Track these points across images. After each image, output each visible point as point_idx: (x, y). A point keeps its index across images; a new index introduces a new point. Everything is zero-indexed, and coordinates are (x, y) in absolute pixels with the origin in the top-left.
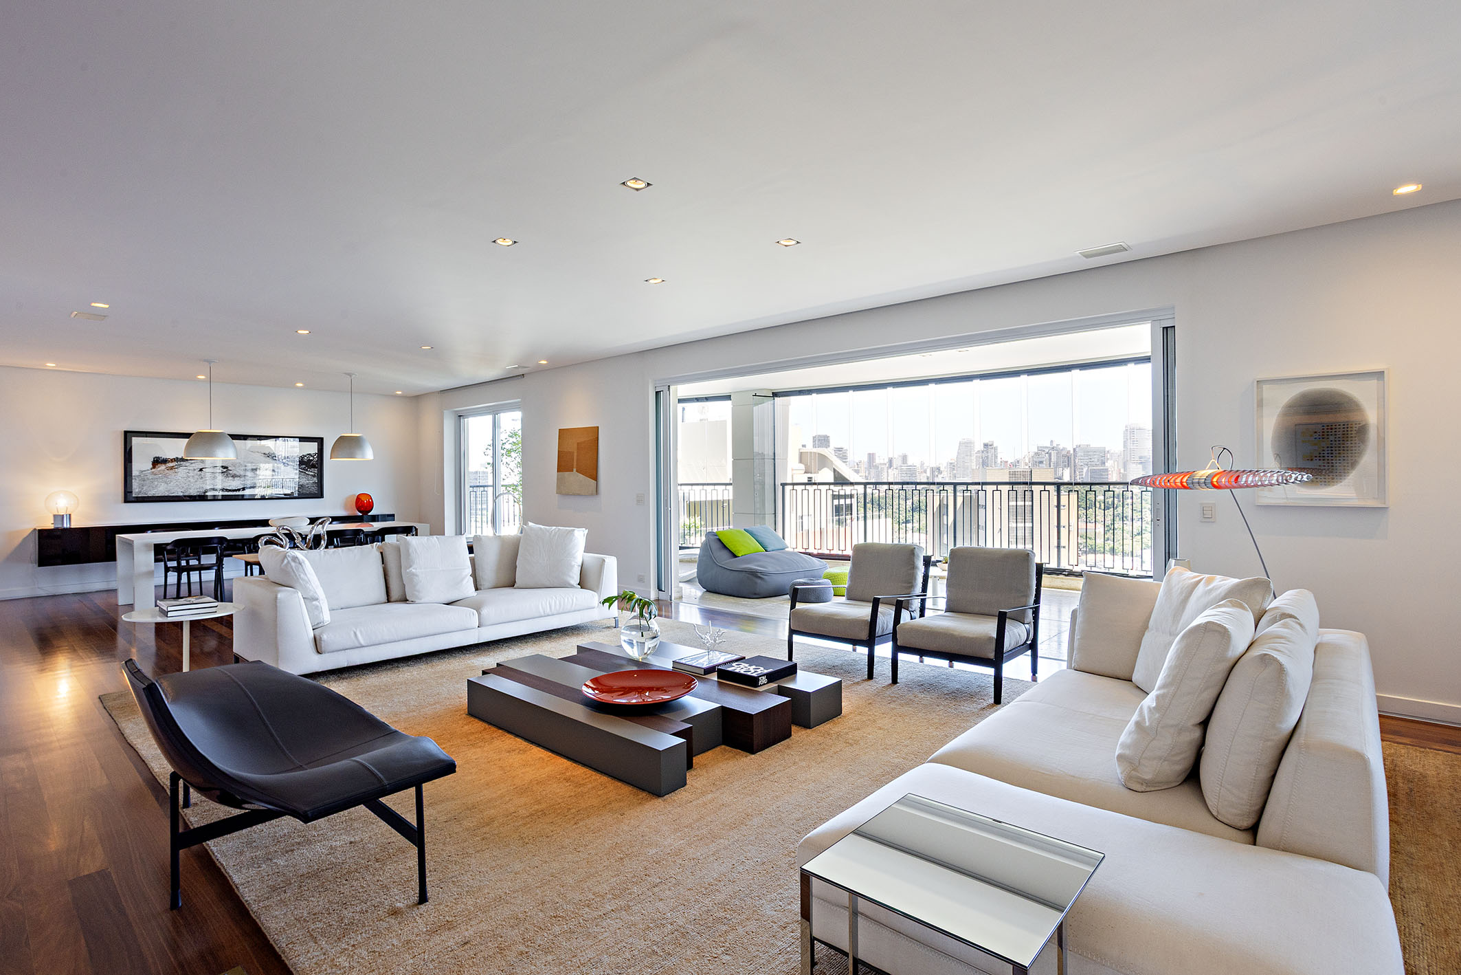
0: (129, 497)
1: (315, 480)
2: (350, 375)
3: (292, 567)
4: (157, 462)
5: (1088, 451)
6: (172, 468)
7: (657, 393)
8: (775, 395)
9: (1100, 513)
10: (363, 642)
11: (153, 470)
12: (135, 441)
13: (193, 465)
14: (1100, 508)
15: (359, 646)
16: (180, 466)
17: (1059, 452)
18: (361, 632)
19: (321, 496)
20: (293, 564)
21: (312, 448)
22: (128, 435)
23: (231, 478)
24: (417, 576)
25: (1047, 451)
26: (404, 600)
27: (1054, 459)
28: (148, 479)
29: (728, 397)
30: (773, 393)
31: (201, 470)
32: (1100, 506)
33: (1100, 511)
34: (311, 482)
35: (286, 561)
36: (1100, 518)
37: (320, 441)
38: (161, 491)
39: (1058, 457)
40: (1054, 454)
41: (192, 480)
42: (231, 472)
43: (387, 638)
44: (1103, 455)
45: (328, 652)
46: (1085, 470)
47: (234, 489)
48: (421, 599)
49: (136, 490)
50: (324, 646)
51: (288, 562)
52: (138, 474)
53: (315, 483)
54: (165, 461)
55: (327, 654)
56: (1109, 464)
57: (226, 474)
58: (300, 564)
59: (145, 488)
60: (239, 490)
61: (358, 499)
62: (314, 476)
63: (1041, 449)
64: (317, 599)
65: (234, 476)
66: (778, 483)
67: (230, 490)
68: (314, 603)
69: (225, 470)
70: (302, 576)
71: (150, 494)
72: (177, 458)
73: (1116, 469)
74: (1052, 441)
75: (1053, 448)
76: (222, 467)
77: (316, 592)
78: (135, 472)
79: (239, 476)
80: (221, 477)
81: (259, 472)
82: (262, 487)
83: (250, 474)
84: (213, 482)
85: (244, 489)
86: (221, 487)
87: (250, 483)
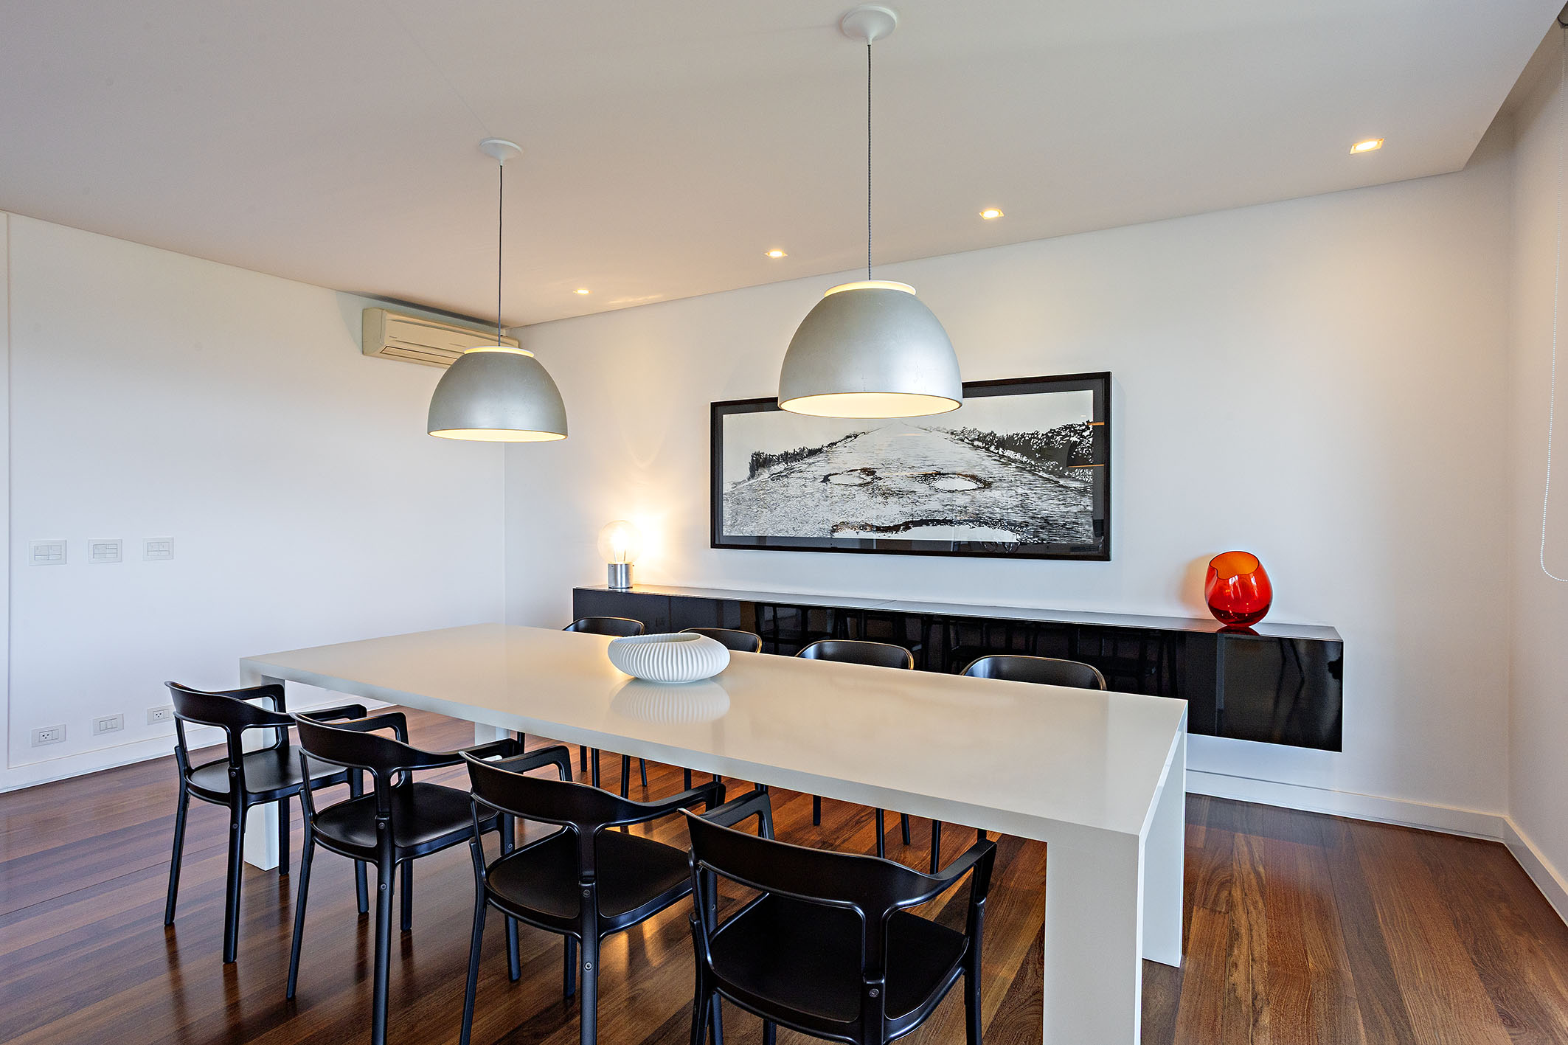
0: (717, 539)
1: (1087, 502)
4: (760, 462)
6: (778, 476)
11: (752, 481)
12: (727, 421)
13: (813, 468)
16: (791, 471)
22: (718, 410)
23: (880, 499)
31: (826, 479)
34: (1075, 509)
37: (1101, 385)
42: (880, 483)
47: (887, 524)
54: (768, 462)
57: (870, 486)
60: (896, 528)
61: (1217, 567)
62: (1082, 492)
65: (887, 494)
69: (869, 479)
72: (786, 453)
76: (864, 470)
78: (727, 488)
79: (899, 494)
80: (862, 496)
81: (941, 484)
82: (945, 522)
83: (921, 488)
84: (849, 507)
85: (907, 526)
86: (861, 519)
87: (920, 511)
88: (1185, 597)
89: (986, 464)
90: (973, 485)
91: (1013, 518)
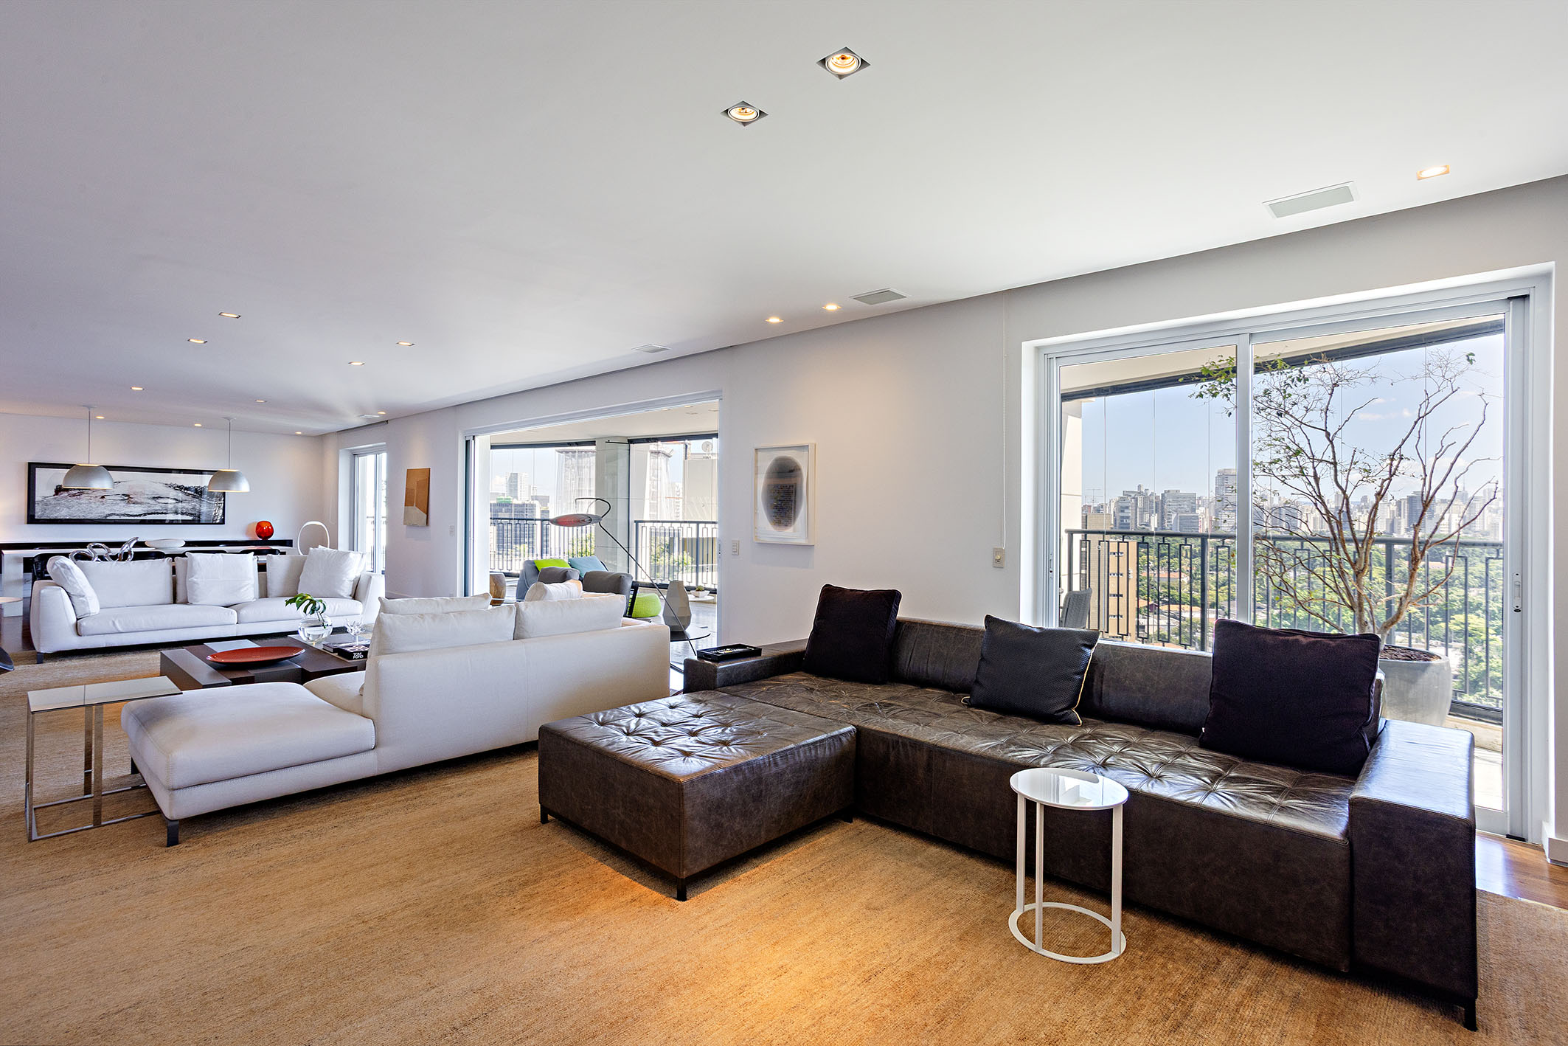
0: (32, 519)
2: (229, 419)
3: (61, 572)
4: (60, 490)
5: (1177, 497)
6: (74, 495)
7: (467, 442)
8: (631, 441)
9: (1185, 562)
10: (121, 629)
11: (55, 497)
12: (38, 471)
14: (1186, 557)
15: (116, 631)
17: (1146, 498)
18: (119, 621)
19: (222, 522)
20: (62, 569)
22: (32, 467)
23: (132, 505)
24: (197, 584)
25: (1133, 496)
26: (186, 602)
27: (1140, 504)
28: (50, 504)
29: (593, 443)
30: (628, 440)
31: (103, 497)
32: (1187, 554)
33: (1186, 559)
34: (213, 510)
35: (55, 567)
36: (1185, 567)
38: (63, 514)
39: (1144, 503)
40: (1140, 499)
41: (93, 506)
42: (132, 499)
43: (144, 627)
44: (1193, 501)
45: (88, 635)
46: (1173, 517)
47: (135, 514)
48: (197, 602)
49: (39, 514)
50: (82, 630)
51: (58, 568)
52: (40, 499)
54: (67, 490)
55: (86, 637)
56: (1200, 511)
57: (127, 501)
58: (69, 569)
59: (47, 512)
60: (140, 515)
61: (259, 525)
62: (215, 507)
63: (1127, 494)
64: (84, 596)
65: (135, 503)
66: (632, 520)
67: (131, 516)
68: (81, 599)
69: (126, 498)
70: (70, 578)
71: (53, 516)
73: (1208, 515)
74: (1139, 486)
75: (1139, 493)
76: (124, 495)
77: (82, 591)
78: (38, 498)
79: (141, 503)
80: (123, 504)
81: (160, 501)
82: (162, 513)
83: (152, 502)
84: (115, 508)
85: (145, 515)
86: (122, 512)
87: (151, 510)
88: (247, 533)
89: (180, 495)
90: (174, 501)
91: (190, 512)
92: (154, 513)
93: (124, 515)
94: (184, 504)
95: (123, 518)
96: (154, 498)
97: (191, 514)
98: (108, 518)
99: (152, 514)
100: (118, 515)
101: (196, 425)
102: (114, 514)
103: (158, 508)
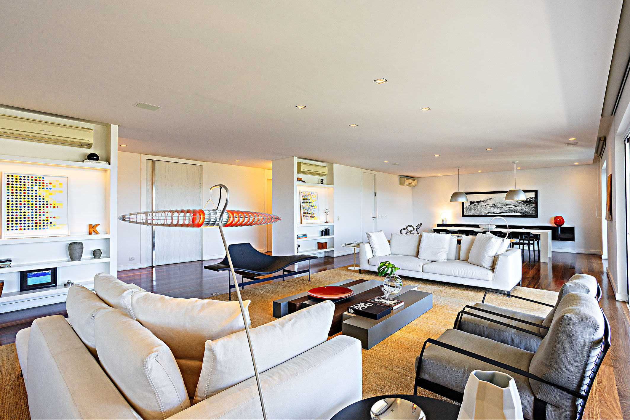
0: (463, 215)
1: (534, 209)
4: (472, 203)
6: (476, 205)
11: (470, 206)
13: (483, 204)
16: (479, 204)
19: (537, 216)
21: (532, 195)
28: (469, 209)
31: (485, 205)
34: (531, 210)
37: (536, 192)
38: (472, 213)
41: (483, 209)
42: (496, 206)
49: (465, 213)
53: (533, 210)
54: (474, 203)
59: (468, 212)
60: (499, 213)
61: (556, 218)
62: (533, 208)
65: (497, 208)
67: (496, 213)
69: (494, 205)
71: (470, 214)
72: (478, 201)
78: (465, 207)
79: (499, 208)
80: (493, 208)
81: (507, 206)
82: (508, 212)
83: (504, 207)
84: (490, 210)
85: (501, 213)
87: (504, 210)
88: (550, 222)
89: (516, 204)
90: (513, 206)
92: (505, 212)
93: (493, 213)
94: (518, 208)
95: (493, 214)
96: (505, 205)
97: (521, 212)
98: (488, 214)
99: (504, 212)
100: (491, 213)
101: (518, 168)
102: (490, 213)
103: (506, 209)
